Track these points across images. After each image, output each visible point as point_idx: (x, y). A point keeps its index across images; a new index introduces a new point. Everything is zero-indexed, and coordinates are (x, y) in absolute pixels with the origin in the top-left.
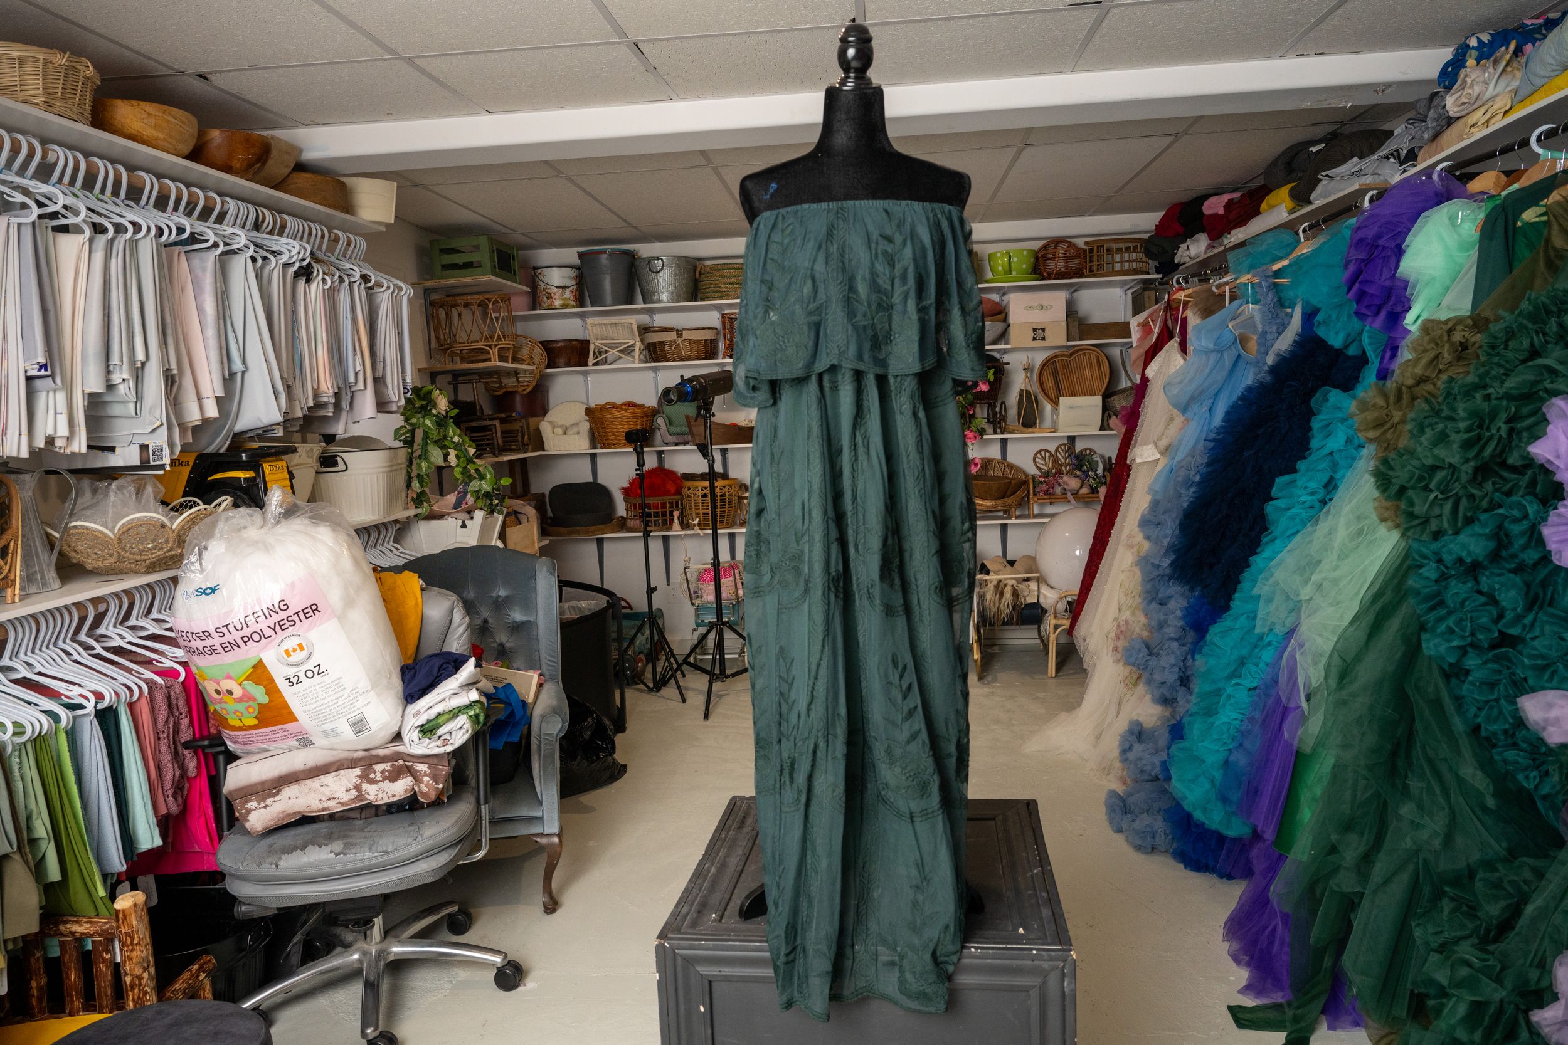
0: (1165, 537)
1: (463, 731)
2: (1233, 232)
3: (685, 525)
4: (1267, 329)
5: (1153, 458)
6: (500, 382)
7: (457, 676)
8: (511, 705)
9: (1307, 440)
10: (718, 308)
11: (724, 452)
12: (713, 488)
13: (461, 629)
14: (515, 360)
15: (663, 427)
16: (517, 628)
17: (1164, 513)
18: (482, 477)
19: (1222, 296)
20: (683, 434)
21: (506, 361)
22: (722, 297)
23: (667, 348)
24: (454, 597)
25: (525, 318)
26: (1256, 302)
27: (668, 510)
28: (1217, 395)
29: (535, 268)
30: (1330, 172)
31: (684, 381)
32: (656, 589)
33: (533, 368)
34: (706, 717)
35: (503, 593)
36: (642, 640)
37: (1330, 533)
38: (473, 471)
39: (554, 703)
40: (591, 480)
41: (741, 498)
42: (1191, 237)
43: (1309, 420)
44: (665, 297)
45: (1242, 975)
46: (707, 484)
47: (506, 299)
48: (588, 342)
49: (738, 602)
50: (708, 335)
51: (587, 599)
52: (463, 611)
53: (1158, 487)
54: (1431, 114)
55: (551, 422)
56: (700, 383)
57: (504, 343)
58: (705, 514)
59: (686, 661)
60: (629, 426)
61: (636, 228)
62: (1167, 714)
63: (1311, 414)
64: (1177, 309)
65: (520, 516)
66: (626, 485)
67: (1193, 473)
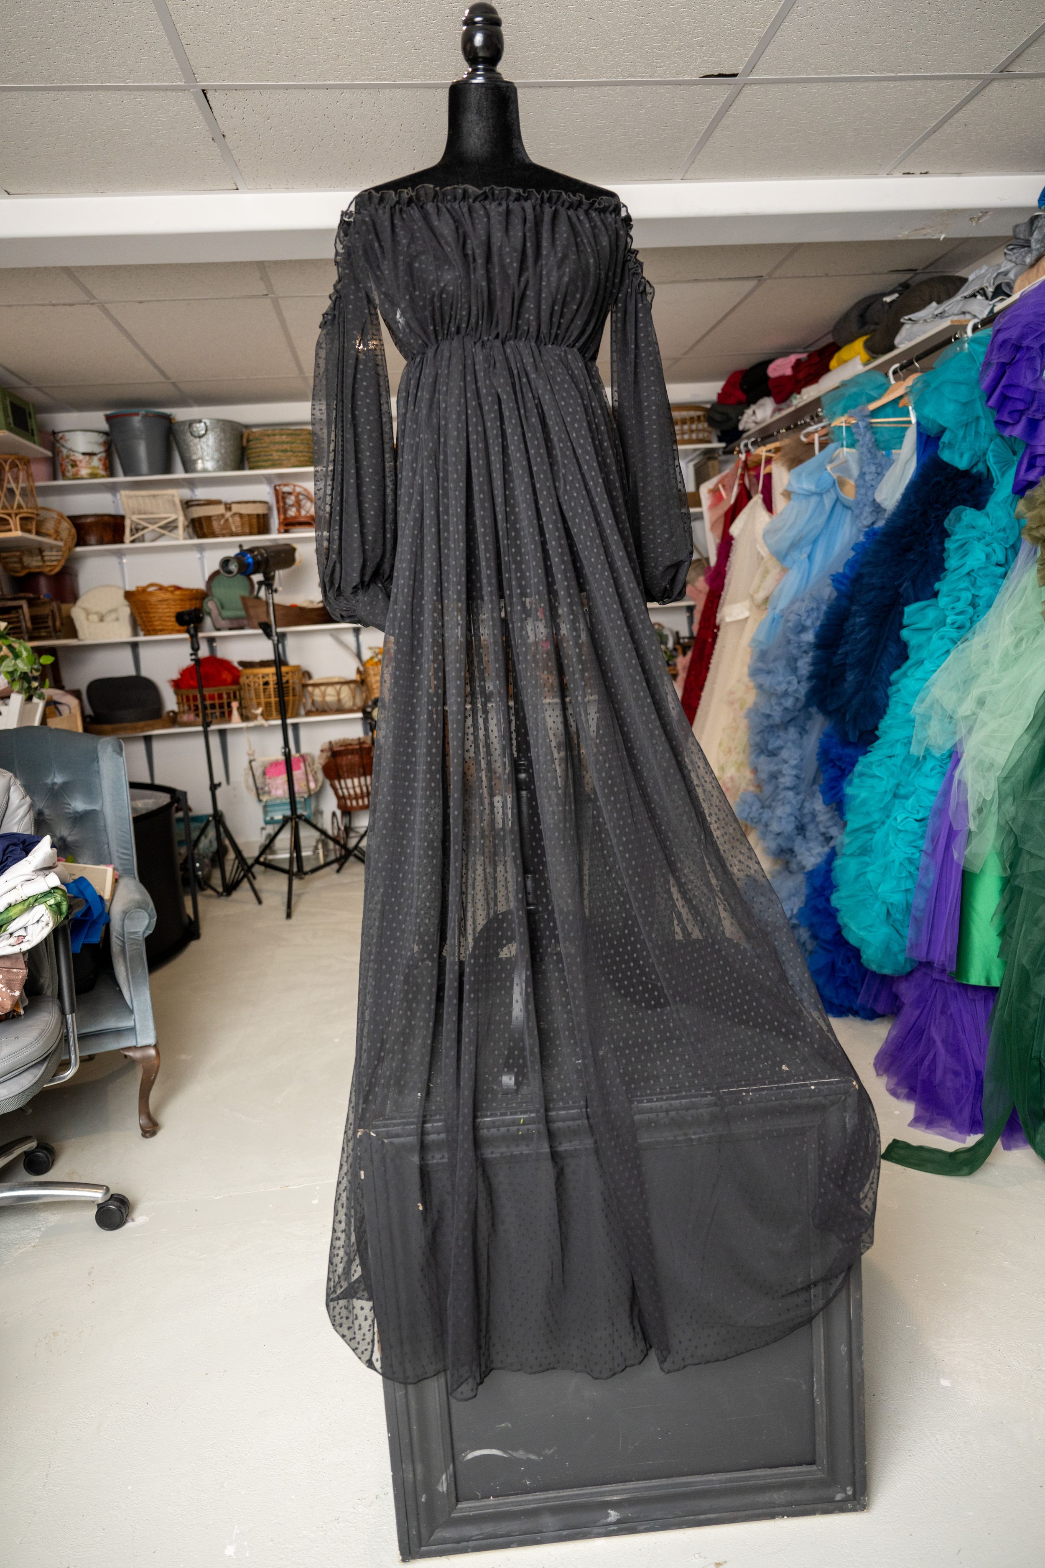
0: (779, 683)
1: (42, 924)
2: (804, 391)
3: (245, 718)
4: (865, 469)
5: (742, 617)
6: (21, 561)
7: (29, 858)
8: (87, 901)
9: (943, 560)
10: (268, 479)
11: (282, 636)
12: (279, 674)
13: (22, 811)
14: (38, 533)
15: (215, 612)
16: (80, 819)
17: (774, 660)
18: (17, 656)
19: (811, 444)
20: (237, 618)
21: (29, 531)
22: (274, 466)
23: (215, 524)
24: (10, 774)
25: (45, 491)
26: (851, 445)
27: (225, 701)
28: (815, 542)
29: (54, 433)
30: (912, 316)
31: (243, 553)
32: (219, 785)
33: (61, 544)
34: (289, 916)
35: (59, 779)
36: (207, 843)
37: (986, 646)
38: (5, 650)
39: (137, 897)
40: (132, 672)
41: (305, 686)
42: (754, 401)
43: (942, 543)
44: (210, 465)
45: (908, 1109)
46: (272, 670)
47: (27, 462)
48: (122, 518)
49: (310, 796)
50: (260, 510)
51: (143, 798)
52: (22, 790)
53: (761, 638)
54: (1036, 235)
55: (85, 609)
56: (262, 555)
57: (26, 512)
58: (268, 705)
59: (257, 861)
60: (178, 609)
61: (174, 384)
62: (778, 867)
63: (945, 534)
64: (757, 466)
65: (60, 707)
66: (176, 676)
67: (804, 618)
